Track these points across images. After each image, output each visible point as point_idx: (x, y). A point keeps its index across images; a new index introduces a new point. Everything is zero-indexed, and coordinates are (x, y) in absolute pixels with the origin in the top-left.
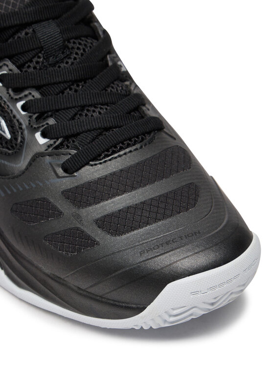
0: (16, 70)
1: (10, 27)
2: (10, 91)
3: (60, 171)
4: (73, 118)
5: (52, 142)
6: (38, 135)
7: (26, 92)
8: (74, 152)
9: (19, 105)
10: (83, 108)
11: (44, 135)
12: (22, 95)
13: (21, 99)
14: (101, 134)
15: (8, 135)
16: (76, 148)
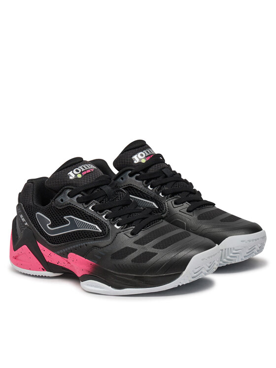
0: (99, 203)
1: (92, 188)
2: (98, 212)
3: (130, 235)
4: (128, 217)
5: (123, 227)
6: (116, 226)
7: (105, 211)
8: (134, 227)
9: (104, 216)
10: (130, 214)
11: (118, 225)
12: (104, 212)
13: (103, 214)
14: (142, 221)
15: (100, 231)
16: (134, 226)
